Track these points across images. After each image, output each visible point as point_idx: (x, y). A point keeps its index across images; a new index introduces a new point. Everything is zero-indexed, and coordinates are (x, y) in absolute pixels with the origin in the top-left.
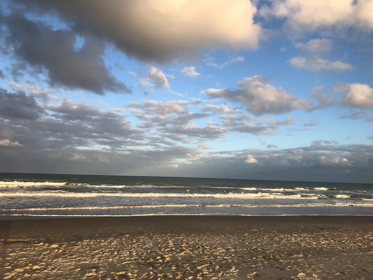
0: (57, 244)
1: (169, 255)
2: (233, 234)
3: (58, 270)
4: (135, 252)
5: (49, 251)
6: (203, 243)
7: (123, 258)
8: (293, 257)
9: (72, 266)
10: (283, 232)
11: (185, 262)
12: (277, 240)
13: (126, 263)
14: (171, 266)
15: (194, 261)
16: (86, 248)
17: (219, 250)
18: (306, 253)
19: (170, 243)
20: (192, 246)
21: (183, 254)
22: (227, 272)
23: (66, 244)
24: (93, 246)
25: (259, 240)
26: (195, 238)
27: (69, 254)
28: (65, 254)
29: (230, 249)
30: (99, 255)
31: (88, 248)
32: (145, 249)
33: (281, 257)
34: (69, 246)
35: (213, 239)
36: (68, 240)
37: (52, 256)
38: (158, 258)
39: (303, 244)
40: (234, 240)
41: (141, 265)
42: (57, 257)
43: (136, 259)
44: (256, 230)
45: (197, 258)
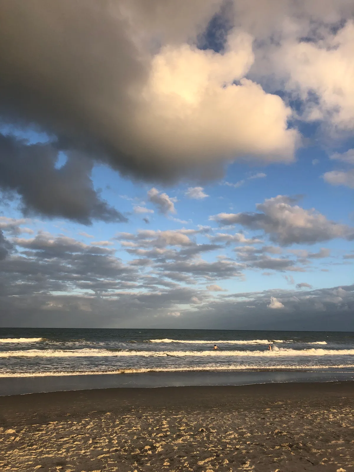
0: (15, 429)
1: (162, 443)
2: (249, 409)
3: (11, 467)
4: (117, 439)
5: (3, 438)
6: (209, 424)
7: (100, 449)
8: (330, 444)
9: (31, 461)
10: (317, 405)
11: (182, 454)
12: (310, 418)
13: (102, 456)
14: (163, 460)
15: (195, 453)
16: (52, 433)
17: (230, 434)
18: (348, 438)
19: (164, 425)
20: (193, 428)
21: (180, 441)
22: (239, 469)
23: (26, 429)
24: (61, 431)
25: (284, 419)
26: (198, 416)
27: (28, 443)
28: (23, 443)
29: (245, 433)
30: (68, 445)
31: (55, 434)
32: (130, 434)
33: (314, 444)
34: (29, 431)
35: (223, 417)
36: (30, 423)
37: (6, 446)
38: (147, 447)
39: (344, 424)
40: (251, 419)
41: (123, 459)
42: (12, 447)
43: (116, 450)
44: (280, 403)
45: (199, 447)
